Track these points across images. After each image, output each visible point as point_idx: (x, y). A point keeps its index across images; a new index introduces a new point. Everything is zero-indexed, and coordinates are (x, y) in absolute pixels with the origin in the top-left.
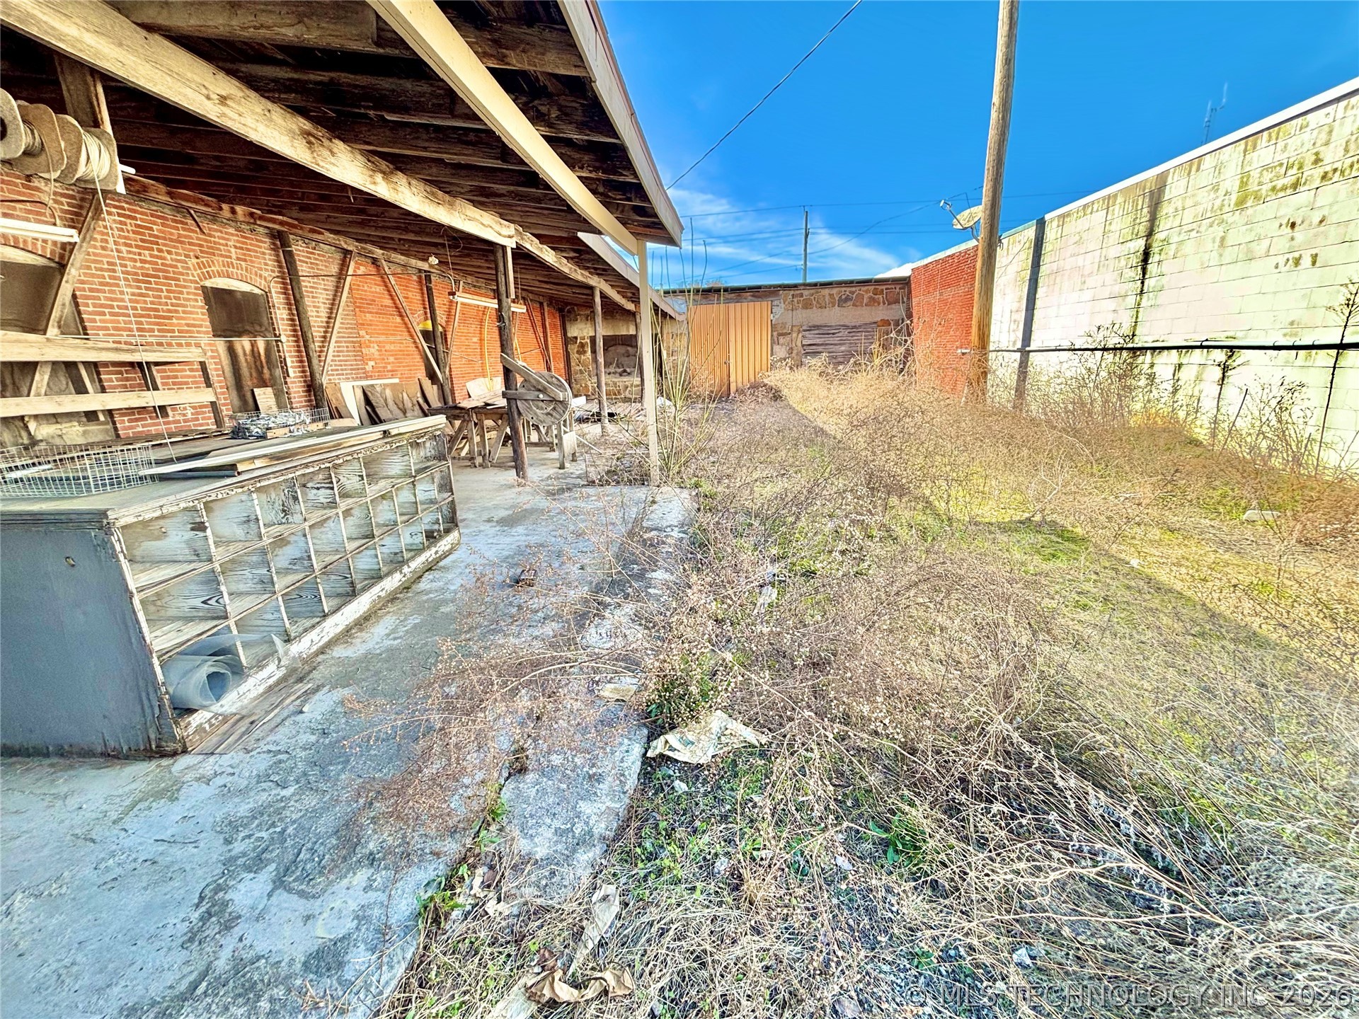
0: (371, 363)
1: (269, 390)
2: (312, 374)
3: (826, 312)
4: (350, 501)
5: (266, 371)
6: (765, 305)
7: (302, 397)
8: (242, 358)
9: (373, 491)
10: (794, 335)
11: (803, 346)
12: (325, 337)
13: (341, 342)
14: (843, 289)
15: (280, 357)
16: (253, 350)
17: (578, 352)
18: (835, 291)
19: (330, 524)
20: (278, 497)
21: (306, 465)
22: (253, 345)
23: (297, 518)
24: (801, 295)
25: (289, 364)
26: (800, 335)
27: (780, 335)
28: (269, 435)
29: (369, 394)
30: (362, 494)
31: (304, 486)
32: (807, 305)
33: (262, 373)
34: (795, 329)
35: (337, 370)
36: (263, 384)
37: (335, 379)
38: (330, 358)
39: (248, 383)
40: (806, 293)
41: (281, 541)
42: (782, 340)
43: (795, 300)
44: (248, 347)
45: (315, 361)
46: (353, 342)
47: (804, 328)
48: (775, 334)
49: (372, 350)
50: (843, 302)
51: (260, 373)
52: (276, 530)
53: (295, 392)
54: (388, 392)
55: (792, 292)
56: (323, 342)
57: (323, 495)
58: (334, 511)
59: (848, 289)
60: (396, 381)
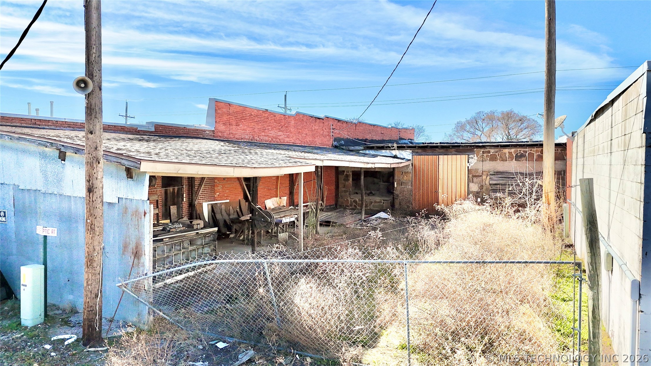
0: (218, 194)
1: (176, 206)
2: (192, 200)
3: (507, 163)
4: (185, 250)
5: (176, 199)
6: (464, 157)
7: (186, 209)
8: (169, 195)
9: (191, 248)
10: (484, 177)
11: (490, 184)
12: (200, 184)
13: (206, 186)
14: (519, 149)
15: (182, 193)
16: (173, 192)
17: (344, 180)
18: (513, 150)
19: (179, 255)
20: (169, 247)
21: (176, 241)
22: (174, 189)
23: (172, 252)
24: (489, 152)
25: (184, 196)
26: (488, 178)
27: (474, 176)
28: (171, 230)
29: (214, 208)
30: (188, 248)
31: (175, 245)
32: (493, 158)
33: (174, 200)
34: (484, 173)
35: (203, 197)
36: (174, 204)
37: (201, 201)
38: (200, 192)
39: (169, 203)
40: (492, 151)
41: (168, 257)
42: (475, 179)
43: (485, 155)
44: (171, 190)
45: (194, 195)
46: (211, 185)
47: (491, 173)
48: (471, 176)
49: (219, 188)
50: (519, 157)
51: (174, 199)
52: (167, 254)
53: (184, 207)
54: (223, 206)
55: (482, 150)
56: (199, 186)
57: (178, 248)
58: (180, 252)
59: (523, 150)
60: (228, 201)
